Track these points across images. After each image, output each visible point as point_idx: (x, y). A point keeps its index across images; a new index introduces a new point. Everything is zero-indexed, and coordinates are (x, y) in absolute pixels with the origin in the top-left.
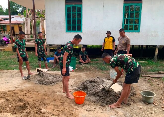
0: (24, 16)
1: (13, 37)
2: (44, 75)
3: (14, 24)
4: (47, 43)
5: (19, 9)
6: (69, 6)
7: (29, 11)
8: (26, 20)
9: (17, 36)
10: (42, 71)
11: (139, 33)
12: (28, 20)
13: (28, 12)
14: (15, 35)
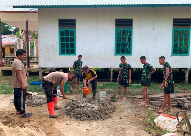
0: (17, 37)
1: (3, 59)
2: (33, 98)
3: (5, 45)
4: (39, 67)
5: (12, 28)
6: (62, 30)
7: (23, 31)
8: (19, 41)
9: (7, 59)
10: (31, 95)
11: (132, 56)
12: (21, 41)
13: (22, 33)
14: (5, 58)
